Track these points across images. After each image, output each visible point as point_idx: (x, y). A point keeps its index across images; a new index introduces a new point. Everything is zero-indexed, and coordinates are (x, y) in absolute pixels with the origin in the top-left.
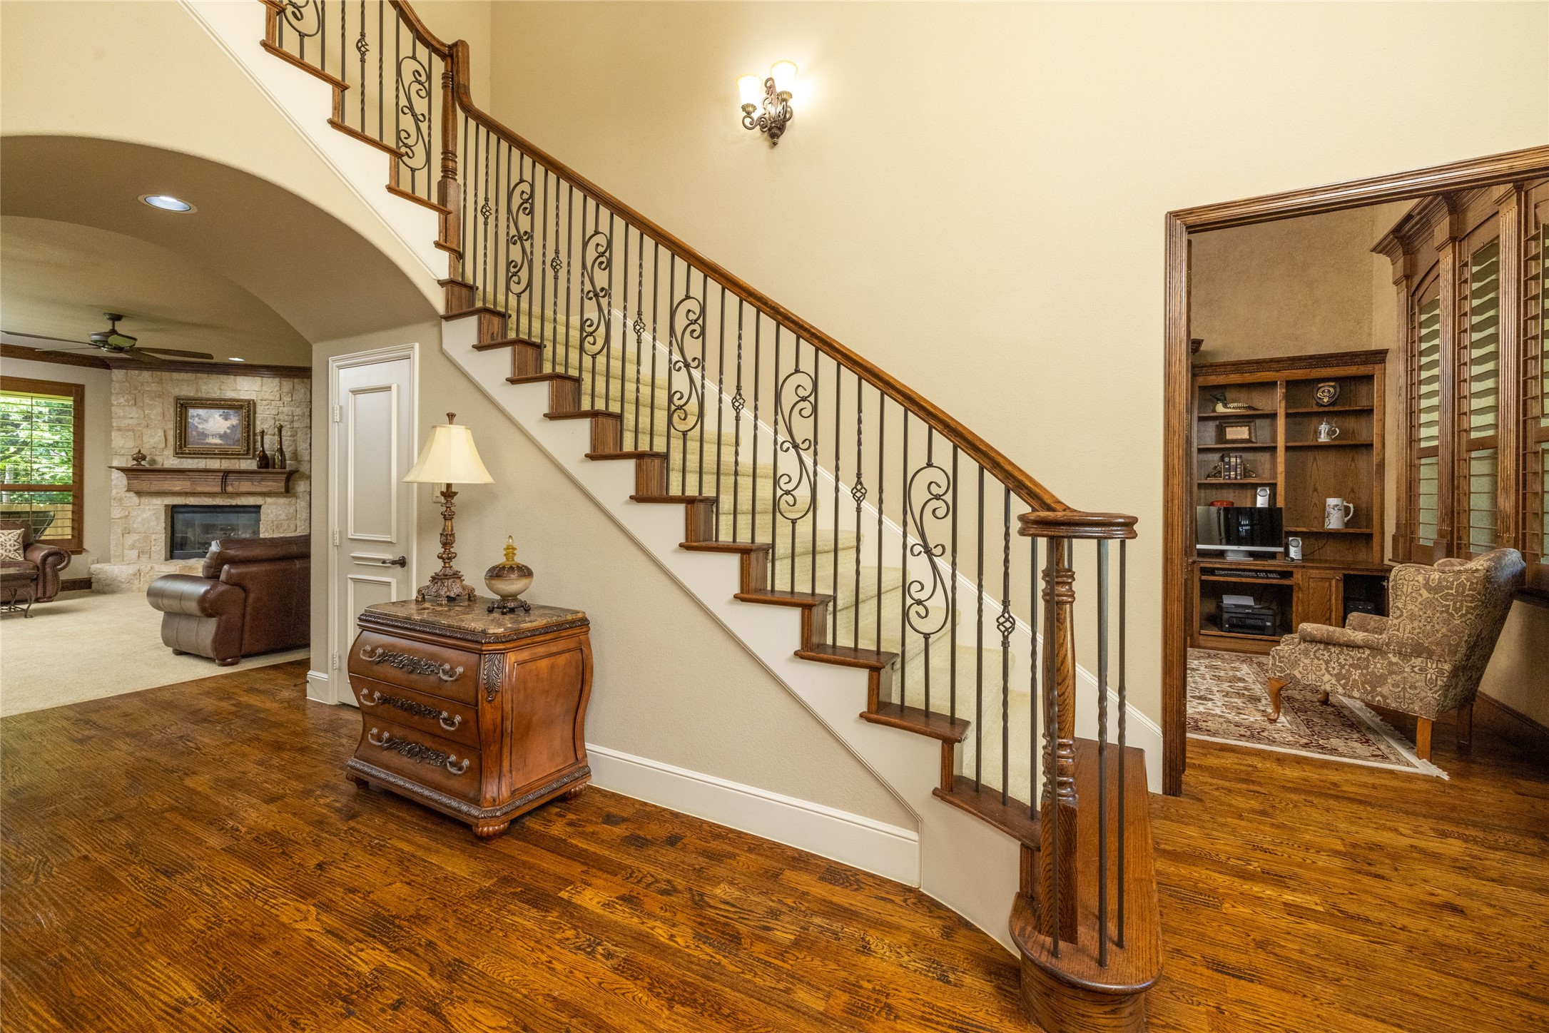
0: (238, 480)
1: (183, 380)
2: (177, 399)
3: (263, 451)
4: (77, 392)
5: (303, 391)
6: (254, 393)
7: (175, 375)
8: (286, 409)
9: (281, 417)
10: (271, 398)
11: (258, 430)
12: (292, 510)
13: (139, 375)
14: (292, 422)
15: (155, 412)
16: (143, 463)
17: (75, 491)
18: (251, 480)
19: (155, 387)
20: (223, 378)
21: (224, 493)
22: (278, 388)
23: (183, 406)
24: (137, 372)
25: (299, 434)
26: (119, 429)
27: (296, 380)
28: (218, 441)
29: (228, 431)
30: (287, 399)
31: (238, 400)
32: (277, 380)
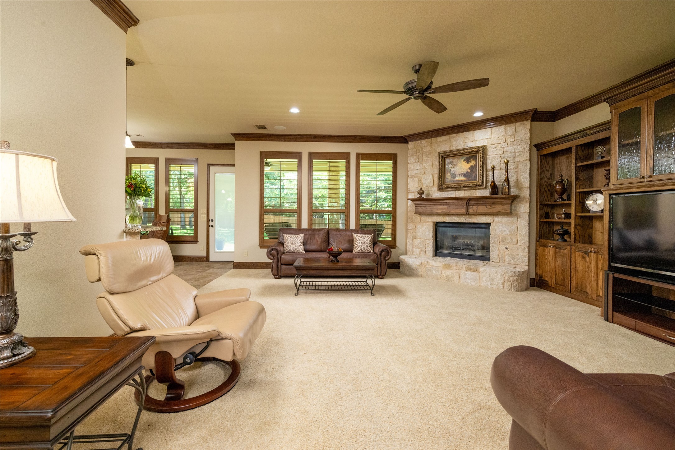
0: (477, 204)
1: (443, 141)
2: (440, 154)
3: (493, 182)
4: (393, 157)
5: (523, 131)
6: (486, 141)
7: (439, 139)
8: (509, 149)
9: (506, 155)
10: (498, 142)
11: (489, 167)
12: (514, 227)
13: (421, 143)
14: (515, 157)
15: (428, 164)
16: (423, 196)
17: (393, 214)
18: (486, 204)
19: (428, 149)
20: (466, 134)
21: (467, 214)
22: (503, 133)
23: (443, 157)
24: (419, 141)
25: (520, 166)
26: (412, 177)
27: (518, 124)
28: (462, 178)
29: (469, 171)
30: (510, 140)
31: (475, 148)
32: (503, 127)
